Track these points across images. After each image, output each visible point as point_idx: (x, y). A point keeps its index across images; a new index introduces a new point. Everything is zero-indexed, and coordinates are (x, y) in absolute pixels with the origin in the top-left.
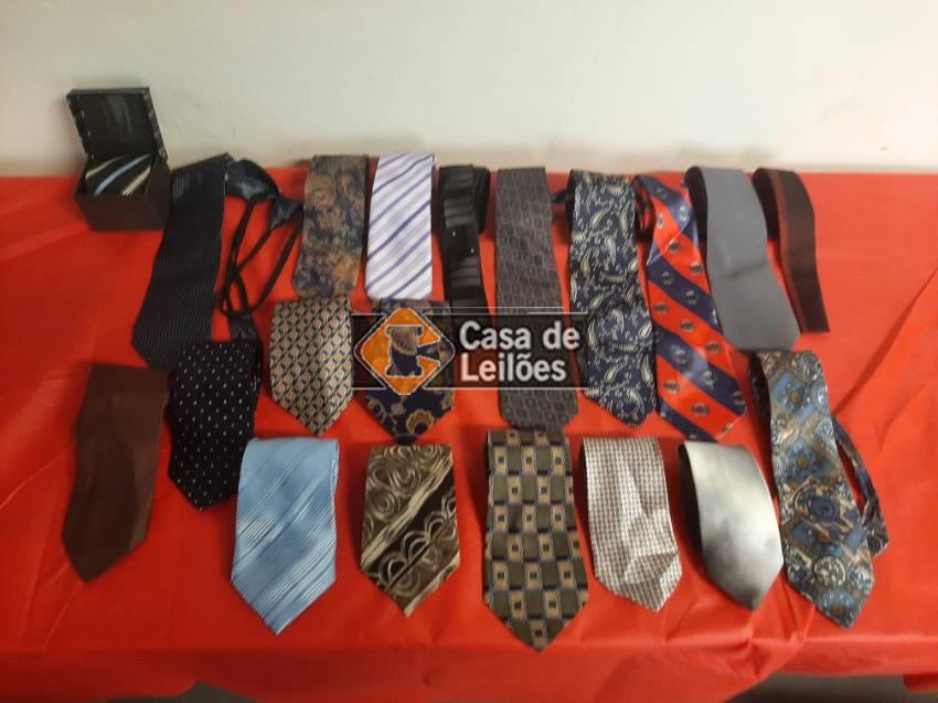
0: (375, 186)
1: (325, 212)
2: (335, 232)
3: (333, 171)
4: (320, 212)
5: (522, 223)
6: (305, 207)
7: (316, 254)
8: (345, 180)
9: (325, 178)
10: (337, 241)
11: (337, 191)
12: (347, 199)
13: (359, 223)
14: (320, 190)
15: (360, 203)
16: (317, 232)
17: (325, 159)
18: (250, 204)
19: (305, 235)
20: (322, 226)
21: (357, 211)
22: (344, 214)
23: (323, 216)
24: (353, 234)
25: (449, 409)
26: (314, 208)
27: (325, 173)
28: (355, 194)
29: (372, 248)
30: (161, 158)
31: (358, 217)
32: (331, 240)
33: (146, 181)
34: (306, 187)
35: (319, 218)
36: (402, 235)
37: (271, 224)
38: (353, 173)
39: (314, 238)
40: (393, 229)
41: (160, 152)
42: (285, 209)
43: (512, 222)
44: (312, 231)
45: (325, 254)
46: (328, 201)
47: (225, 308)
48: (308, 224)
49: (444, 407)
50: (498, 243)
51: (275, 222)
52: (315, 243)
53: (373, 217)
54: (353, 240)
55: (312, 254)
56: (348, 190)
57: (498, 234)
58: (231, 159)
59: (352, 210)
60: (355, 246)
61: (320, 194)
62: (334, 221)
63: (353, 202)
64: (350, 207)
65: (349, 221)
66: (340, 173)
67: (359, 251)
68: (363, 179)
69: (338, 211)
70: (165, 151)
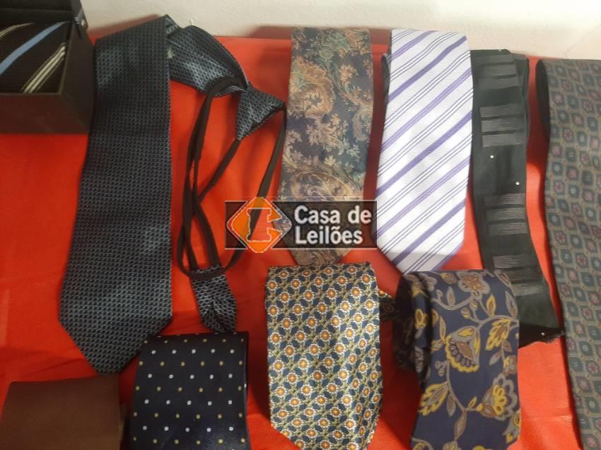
0: (393, 88)
1: (318, 122)
2: (328, 150)
3: (326, 56)
4: (312, 122)
5: (587, 149)
6: (290, 113)
7: (304, 180)
8: (346, 72)
9: (317, 68)
10: (330, 161)
11: (336, 90)
12: (351, 104)
13: (363, 138)
14: (312, 87)
15: (367, 110)
16: (304, 148)
17: (311, 33)
18: (205, 96)
19: (287, 151)
20: (312, 140)
21: (363, 122)
22: (346, 124)
23: (315, 127)
24: (354, 152)
25: (515, 440)
26: (303, 113)
27: (315, 59)
28: (360, 96)
29: (384, 178)
30: (78, 26)
31: (363, 130)
32: (322, 159)
33: (61, 65)
34: (292, 82)
35: (309, 129)
36: (428, 161)
37: (237, 130)
38: (355, 60)
39: (300, 155)
40: (417, 151)
41: (77, 19)
42: (257, 109)
43: (576, 145)
44: (297, 146)
45: (316, 182)
46: (324, 106)
47: (185, 263)
48: (292, 136)
49: (509, 439)
50: (549, 174)
51: (245, 127)
52: (300, 163)
53: (388, 133)
54: (352, 160)
55: (298, 180)
56: (350, 86)
57: (551, 159)
58: (172, 23)
59: (356, 120)
60: (356, 170)
61: (313, 95)
62: (330, 135)
63: (358, 107)
64: (353, 114)
65: (350, 136)
66: (336, 59)
67: (361, 177)
68: (370, 73)
69: (336, 121)
70: (84, 18)
